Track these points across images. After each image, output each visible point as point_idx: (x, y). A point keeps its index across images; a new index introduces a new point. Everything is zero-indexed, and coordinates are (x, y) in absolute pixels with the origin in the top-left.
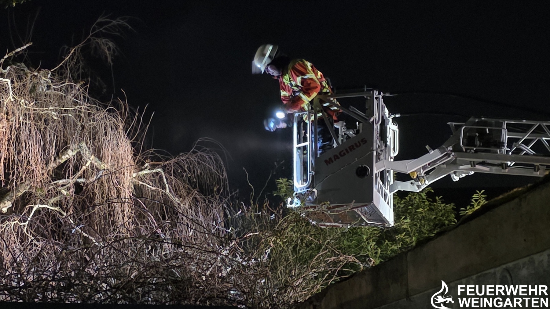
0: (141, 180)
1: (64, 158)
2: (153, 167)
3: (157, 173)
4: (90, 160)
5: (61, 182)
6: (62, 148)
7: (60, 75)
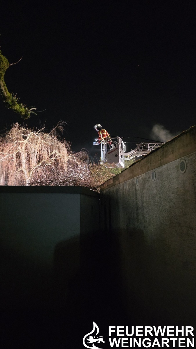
0: (69, 158)
1: (52, 153)
2: (72, 155)
3: (73, 157)
4: (58, 154)
5: (52, 159)
6: (52, 151)
7: (51, 135)
